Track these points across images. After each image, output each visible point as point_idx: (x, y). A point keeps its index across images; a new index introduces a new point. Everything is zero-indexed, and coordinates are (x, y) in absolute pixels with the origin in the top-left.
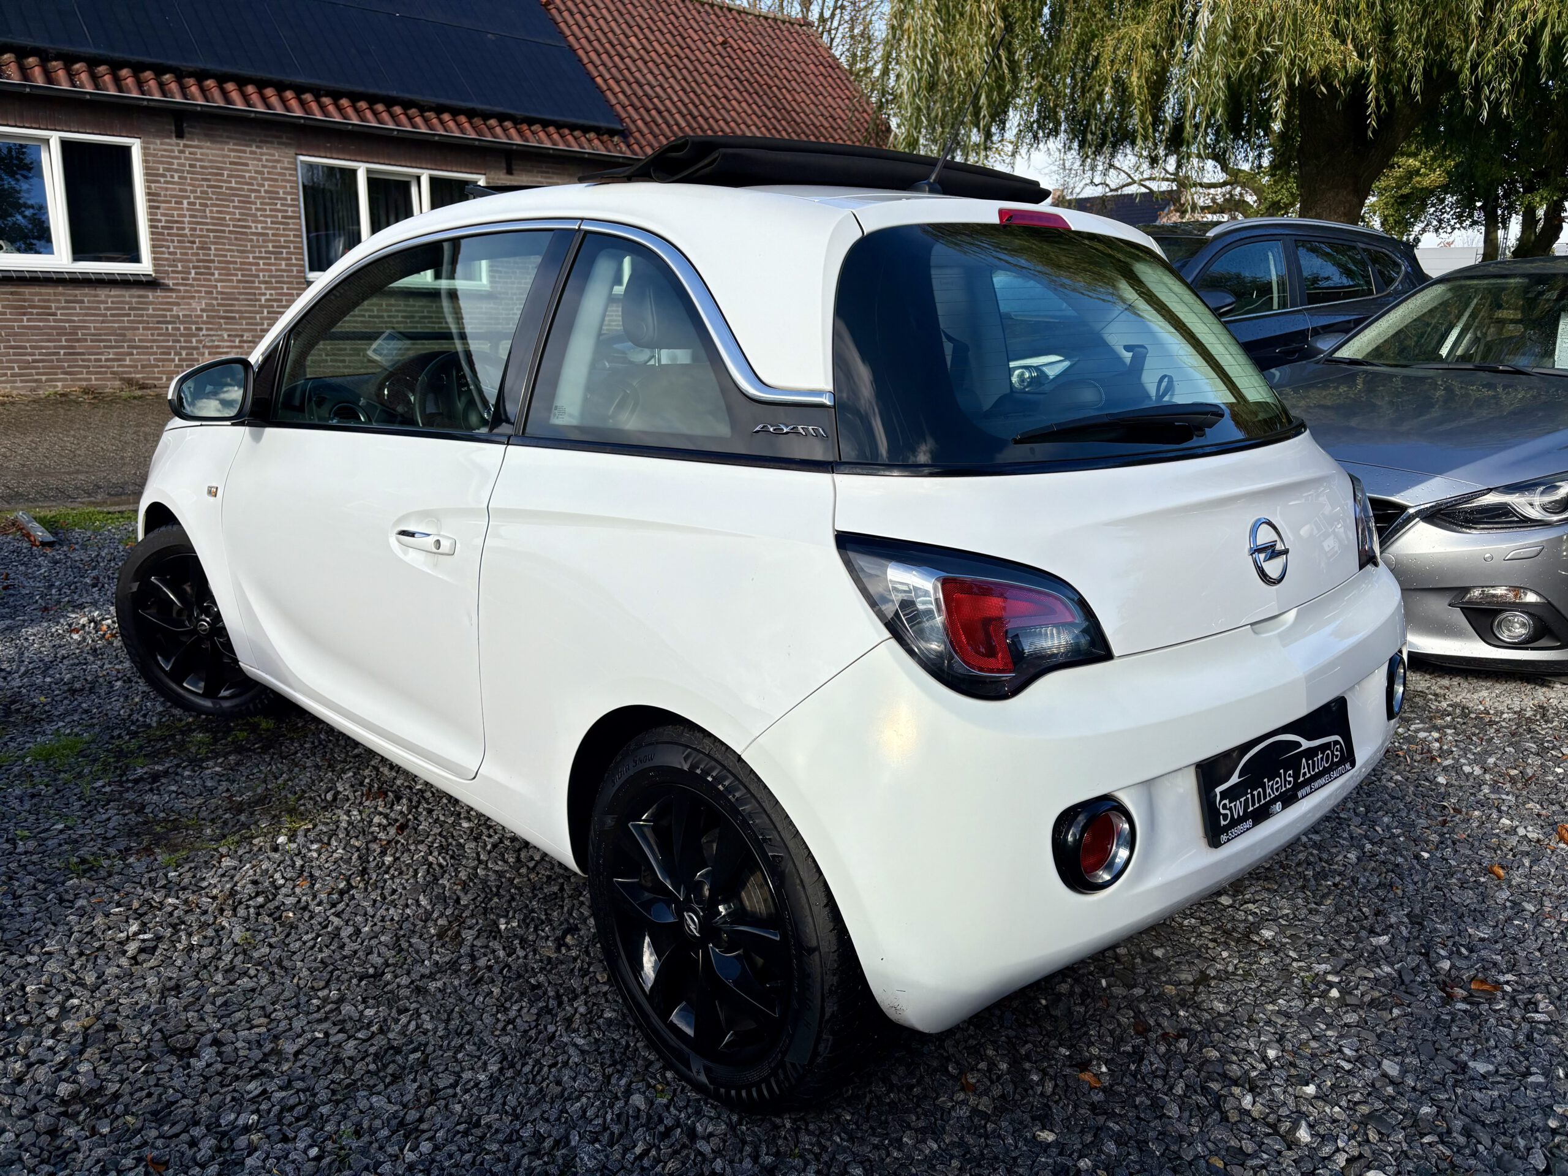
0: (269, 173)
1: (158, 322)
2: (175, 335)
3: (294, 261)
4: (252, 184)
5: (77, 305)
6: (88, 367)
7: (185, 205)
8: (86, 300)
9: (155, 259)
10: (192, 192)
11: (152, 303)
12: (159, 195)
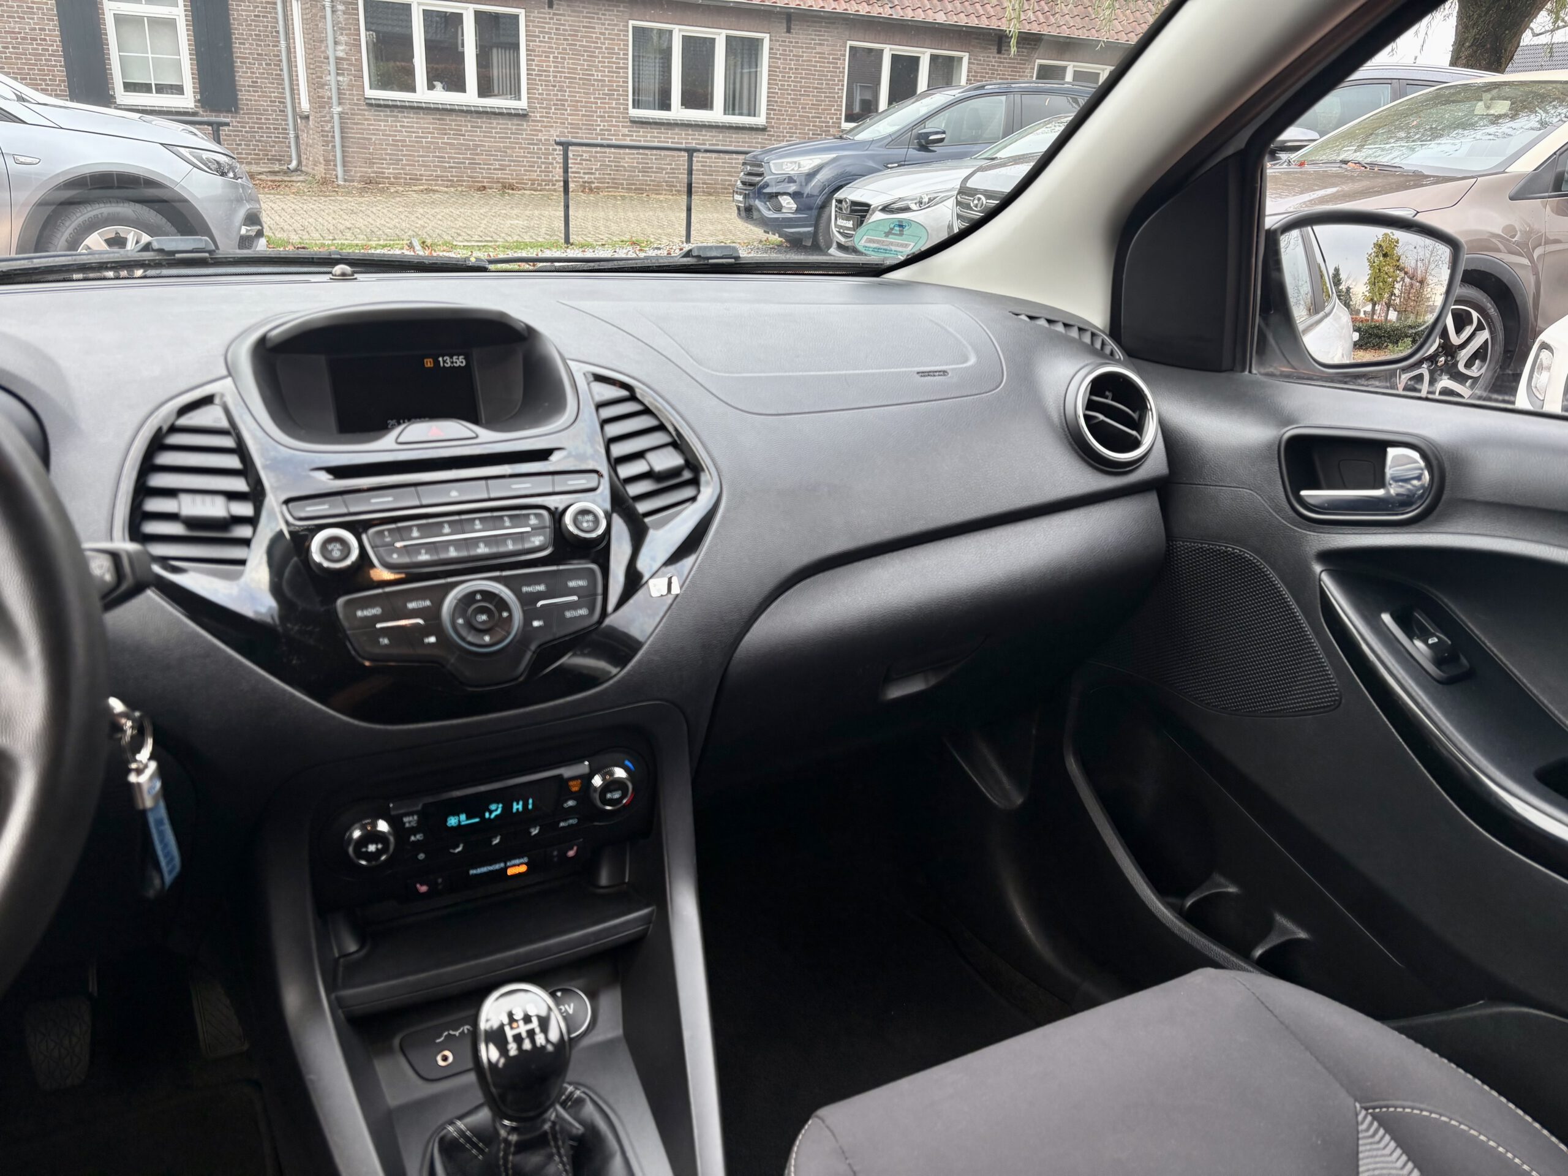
0: (609, 34)
1: (528, 144)
2: (539, 153)
3: (621, 101)
4: (597, 43)
5: (478, 130)
6: (482, 173)
7: (551, 59)
8: (484, 126)
9: (528, 98)
10: (556, 48)
11: (526, 130)
12: (534, 51)
